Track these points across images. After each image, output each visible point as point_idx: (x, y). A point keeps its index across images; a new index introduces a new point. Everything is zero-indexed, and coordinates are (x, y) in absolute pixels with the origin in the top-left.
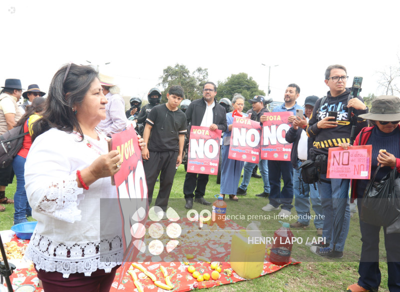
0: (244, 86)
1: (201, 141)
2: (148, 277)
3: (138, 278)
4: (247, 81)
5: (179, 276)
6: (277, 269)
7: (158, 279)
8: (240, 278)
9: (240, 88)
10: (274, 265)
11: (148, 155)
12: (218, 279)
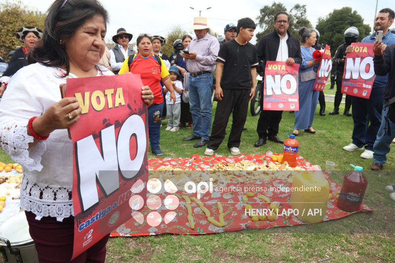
0: (347, 22)
1: (278, 77)
2: (203, 212)
3: (193, 212)
4: (351, 16)
5: (234, 213)
6: (344, 216)
7: (212, 215)
8: (298, 222)
9: (342, 24)
10: (341, 211)
11: (222, 93)
12: (274, 220)
